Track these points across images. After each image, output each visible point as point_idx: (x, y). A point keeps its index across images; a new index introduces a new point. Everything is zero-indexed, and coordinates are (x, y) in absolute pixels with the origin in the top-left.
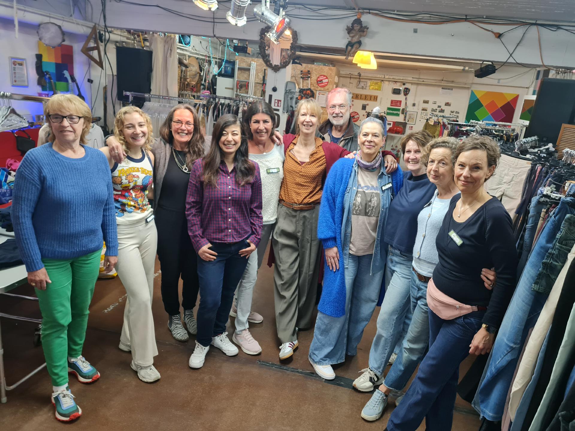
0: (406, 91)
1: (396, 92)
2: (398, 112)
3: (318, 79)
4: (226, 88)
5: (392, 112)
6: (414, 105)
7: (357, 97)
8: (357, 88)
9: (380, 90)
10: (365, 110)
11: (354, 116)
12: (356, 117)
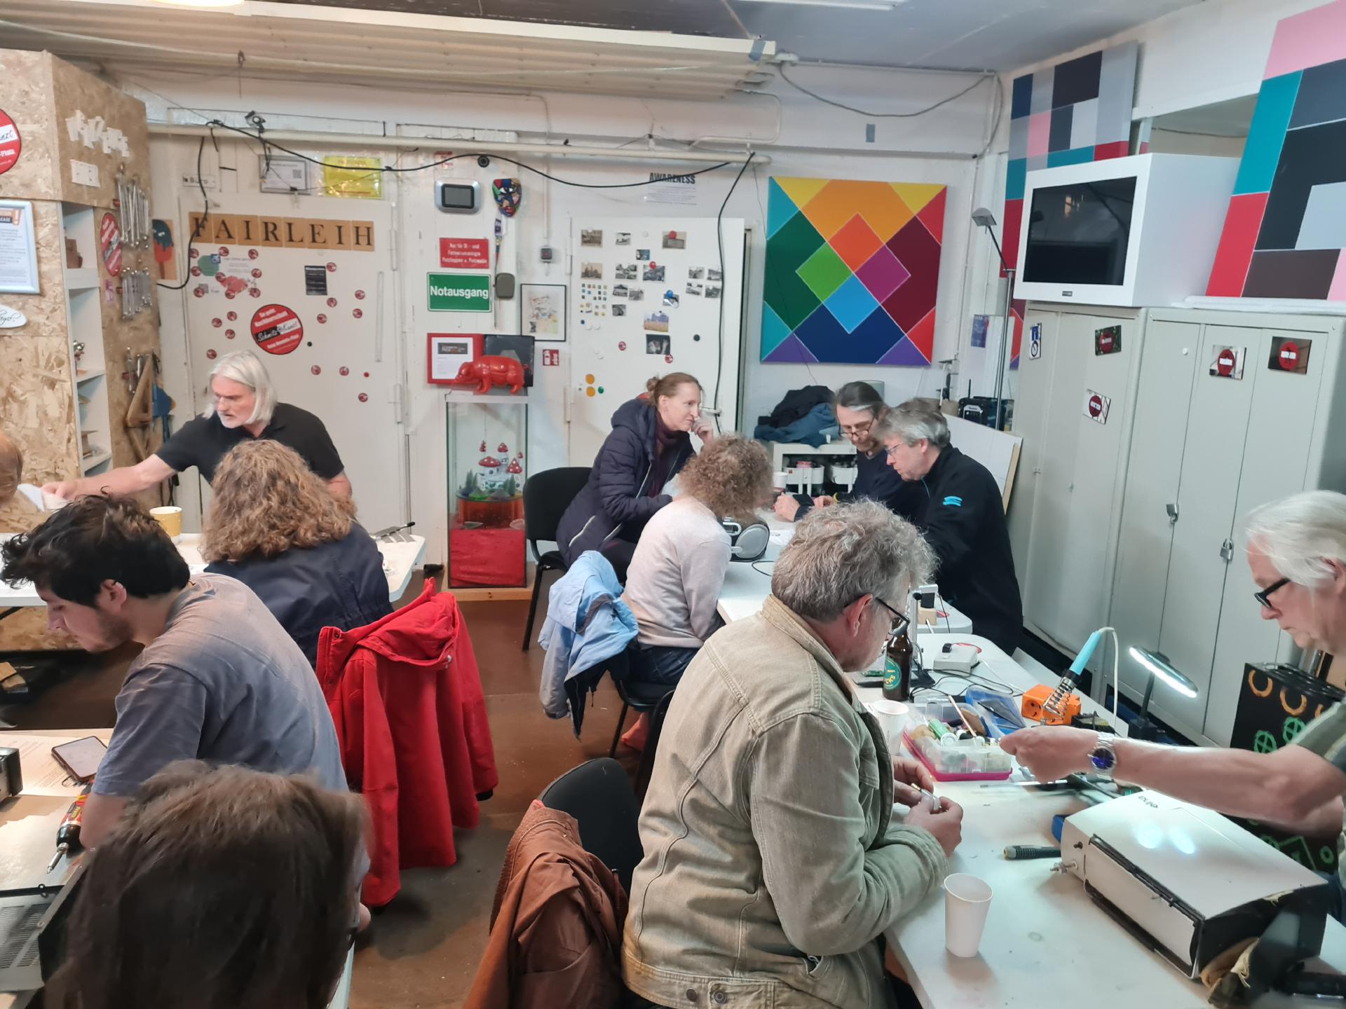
0: (507, 195)
1: (456, 200)
2: (484, 294)
6: (547, 255)
7: (271, 232)
8: (262, 192)
9: (379, 196)
10: (325, 292)
11: (272, 328)
12: (284, 327)
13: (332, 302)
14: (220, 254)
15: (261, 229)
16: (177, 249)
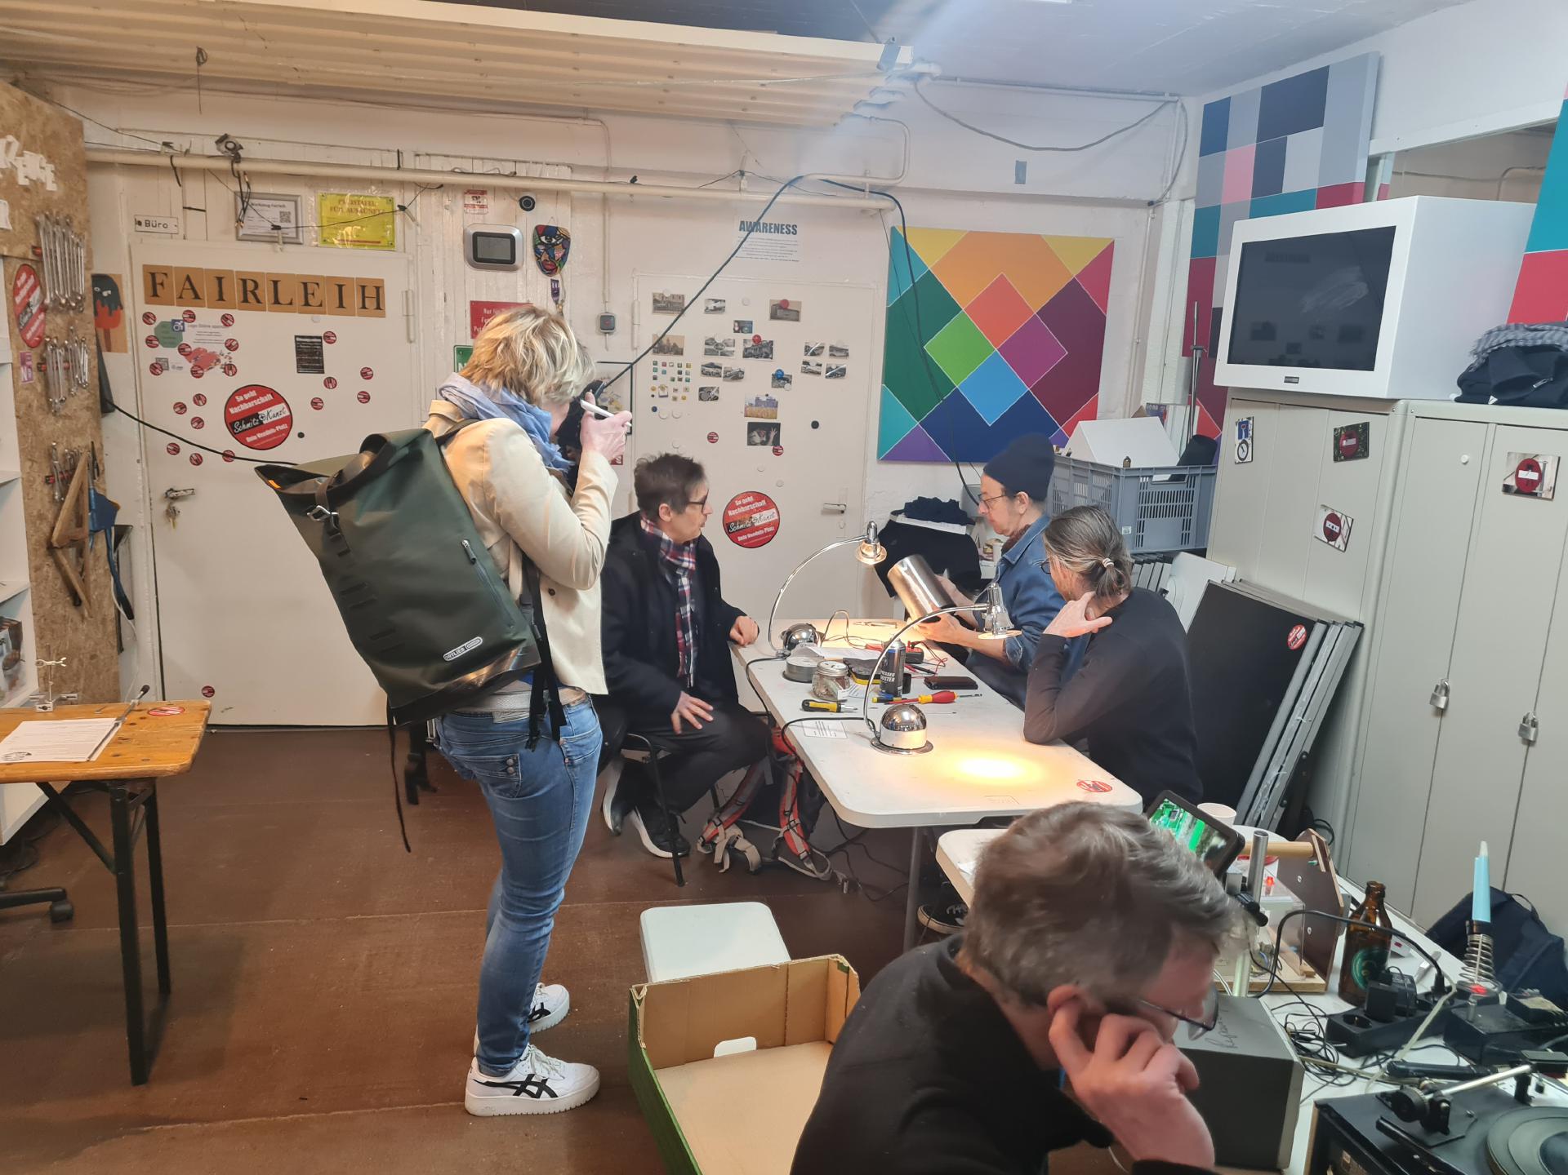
0: (550, 247)
1: (490, 252)
6: (607, 324)
7: (252, 292)
8: (238, 239)
9: (391, 246)
10: (321, 370)
11: (252, 416)
12: (270, 414)
13: (330, 382)
14: (184, 320)
15: (237, 285)
16: (128, 312)
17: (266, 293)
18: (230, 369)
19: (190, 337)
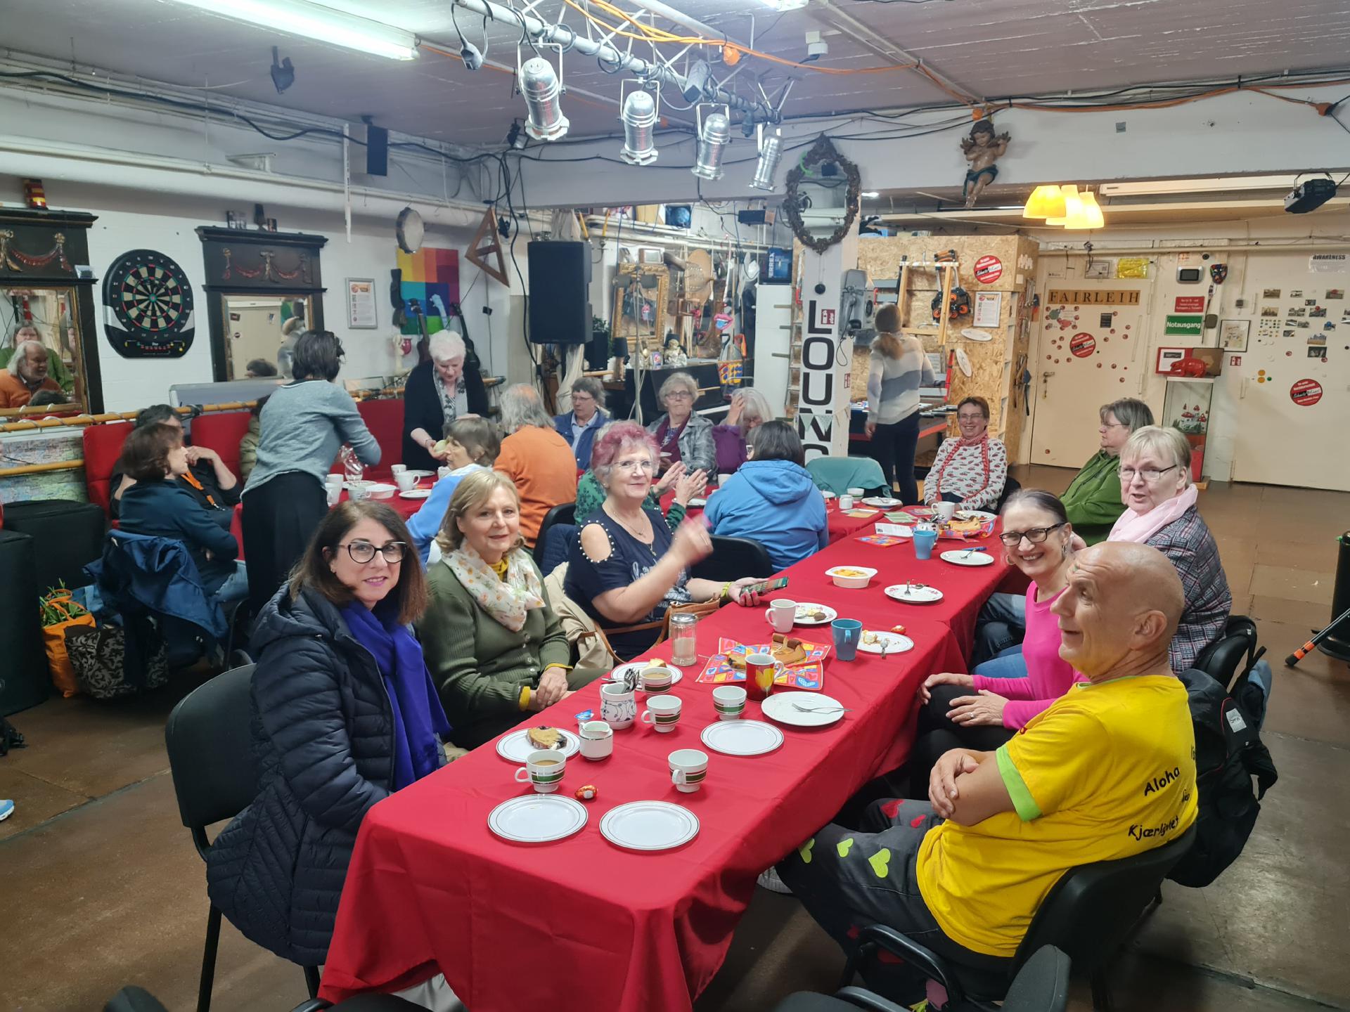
1: (1189, 276)
2: (1198, 326)
3: (978, 266)
4: (776, 307)
5: (1179, 325)
6: (1240, 304)
7: (1088, 298)
8: (1085, 278)
9: (1146, 277)
10: (1110, 326)
11: (1081, 344)
12: (1086, 344)
13: (1113, 331)
14: (1061, 309)
15: (1082, 295)
16: (1041, 307)
17: (1093, 298)
18: (1074, 327)
19: (1062, 316)
